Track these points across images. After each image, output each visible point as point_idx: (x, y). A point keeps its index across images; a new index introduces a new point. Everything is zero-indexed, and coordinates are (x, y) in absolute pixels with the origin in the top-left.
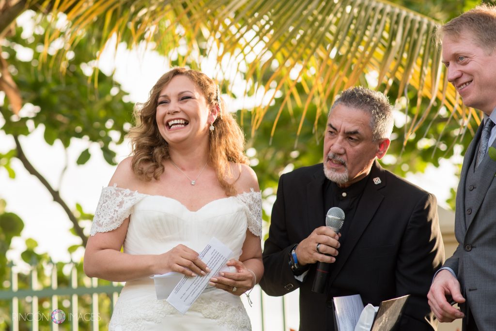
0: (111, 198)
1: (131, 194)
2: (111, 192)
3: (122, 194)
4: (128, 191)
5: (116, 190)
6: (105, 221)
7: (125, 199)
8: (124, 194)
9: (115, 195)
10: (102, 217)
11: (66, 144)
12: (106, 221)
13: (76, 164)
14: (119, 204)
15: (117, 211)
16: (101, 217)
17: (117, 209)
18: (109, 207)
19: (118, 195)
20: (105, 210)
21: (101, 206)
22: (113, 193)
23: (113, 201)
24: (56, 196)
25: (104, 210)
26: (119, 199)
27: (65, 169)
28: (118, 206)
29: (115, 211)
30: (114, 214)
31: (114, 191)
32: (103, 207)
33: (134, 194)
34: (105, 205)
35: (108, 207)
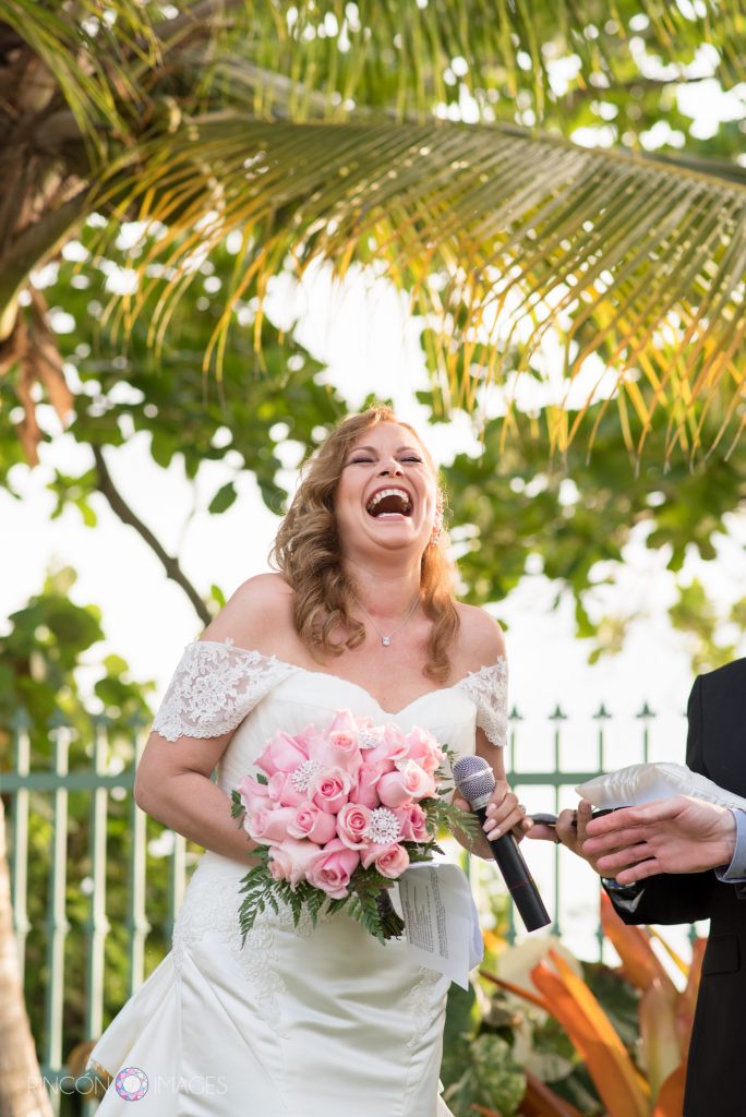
0: (217, 667)
1: (264, 665)
2: (219, 655)
3: (244, 660)
4: (256, 656)
5: (230, 653)
6: (204, 717)
7: (251, 672)
8: (248, 662)
9: (227, 662)
10: (197, 705)
11: (191, 471)
12: (206, 715)
13: (208, 512)
14: (237, 683)
15: (234, 699)
16: (193, 707)
17: (233, 693)
18: (214, 687)
19: (233, 664)
20: (204, 692)
21: (194, 681)
22: (222, 657)
23: (223, 676)
24: (172, 568)
25: (200, 692)
26: (237, 673)
27: (192, 514)
28: (234, 686)
29: (228, 697)
30: (226, 704)
31: (224, 654)
32: (198, 685)
33: (268, 664)
34: (205, 680)
35: (210, 686)
